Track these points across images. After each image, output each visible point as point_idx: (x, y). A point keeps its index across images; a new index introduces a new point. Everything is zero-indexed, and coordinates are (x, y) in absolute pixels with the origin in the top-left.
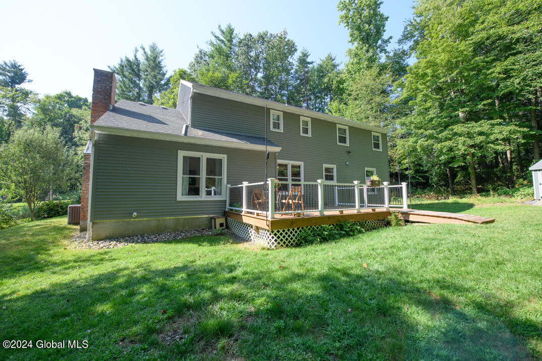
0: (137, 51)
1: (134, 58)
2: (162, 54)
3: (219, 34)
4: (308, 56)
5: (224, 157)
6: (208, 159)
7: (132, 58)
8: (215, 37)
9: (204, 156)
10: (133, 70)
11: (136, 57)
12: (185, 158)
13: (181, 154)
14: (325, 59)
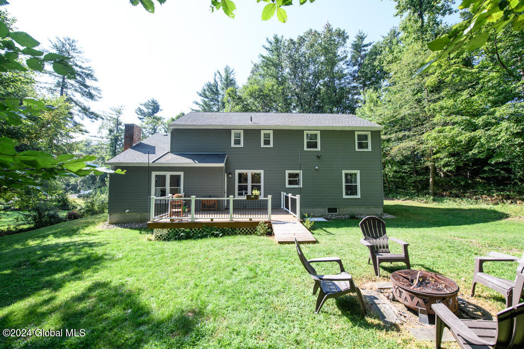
0: (216, 75)
1: (214, 81)
2: (233, 73)
3: (268, 45)
4: (364, 39)
5: (182, 174)
6: (171, 176)
7: (212, 82)
8: (266, 49)
9: (168, 174)
10: (213, 91)
11: (215, 80)
12: (156, 176)
13: (154, 174)
14: (387, 35)
